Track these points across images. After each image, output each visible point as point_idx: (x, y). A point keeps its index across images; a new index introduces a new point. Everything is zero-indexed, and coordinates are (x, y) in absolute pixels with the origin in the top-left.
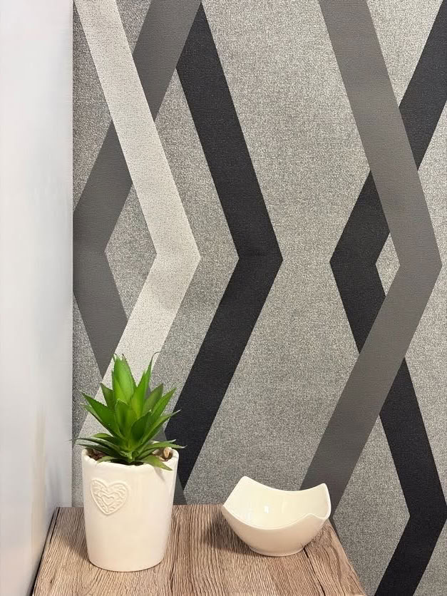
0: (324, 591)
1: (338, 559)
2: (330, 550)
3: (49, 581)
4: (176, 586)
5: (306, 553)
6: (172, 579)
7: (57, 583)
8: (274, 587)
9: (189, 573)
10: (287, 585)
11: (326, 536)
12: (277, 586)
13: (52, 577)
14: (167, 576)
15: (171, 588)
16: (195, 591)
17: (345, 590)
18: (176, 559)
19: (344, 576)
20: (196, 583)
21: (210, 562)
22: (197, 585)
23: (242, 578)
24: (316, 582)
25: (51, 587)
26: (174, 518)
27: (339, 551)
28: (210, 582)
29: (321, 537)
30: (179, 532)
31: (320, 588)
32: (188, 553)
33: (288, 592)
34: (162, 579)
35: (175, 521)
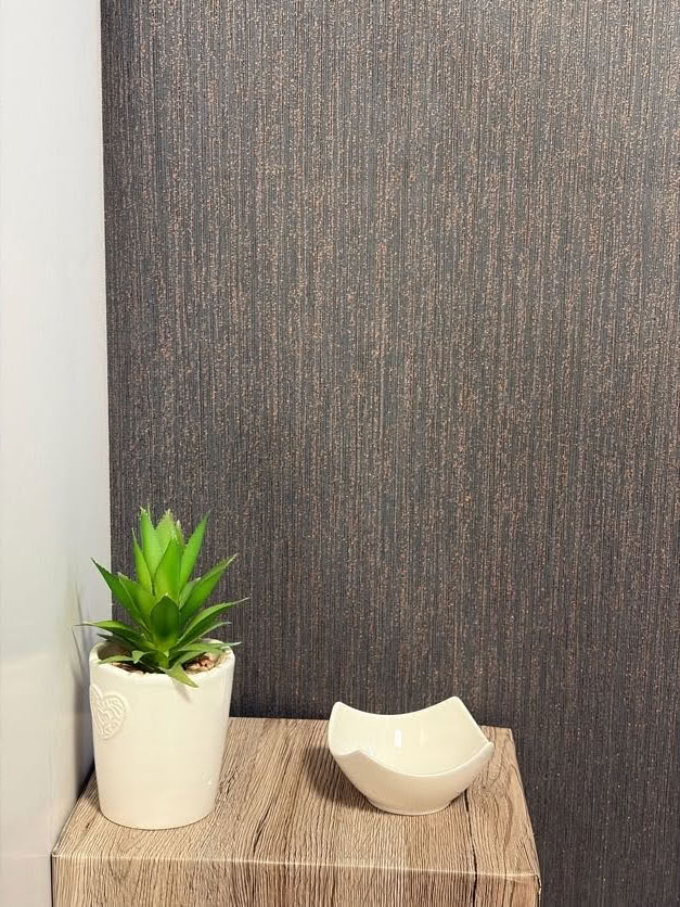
0: (476, 864)
1: (511, 818)
2: (503, 803)
3: (86, 824)
4: (262, 843)
5: (466, 803)
6: (259, 831)
7: (95, 829)
8: (405, 853)
9: (288, 822)
10: (424, 851)
11: (503, 779)
12: (409, 850)
13: (91, 817)
14: (254, 827)
15: (255, 845)
16: (287, 852)
17: (508, 865)
18: (274, 800)
19: (514, 842)
20: (293, 840)
21: (322, 809)
22: (292, 843)
23: (363, 837)
24: (469, 849)
25: (85, 833)
26: (287, 740)
27: (516, 805)
28: (314, 840)
29: (494, 781)
30: (288, 761)
31: (471, 858)
32: (295, 794)
33: (423, 862)
34: (247, 831)
35: (287, 743)
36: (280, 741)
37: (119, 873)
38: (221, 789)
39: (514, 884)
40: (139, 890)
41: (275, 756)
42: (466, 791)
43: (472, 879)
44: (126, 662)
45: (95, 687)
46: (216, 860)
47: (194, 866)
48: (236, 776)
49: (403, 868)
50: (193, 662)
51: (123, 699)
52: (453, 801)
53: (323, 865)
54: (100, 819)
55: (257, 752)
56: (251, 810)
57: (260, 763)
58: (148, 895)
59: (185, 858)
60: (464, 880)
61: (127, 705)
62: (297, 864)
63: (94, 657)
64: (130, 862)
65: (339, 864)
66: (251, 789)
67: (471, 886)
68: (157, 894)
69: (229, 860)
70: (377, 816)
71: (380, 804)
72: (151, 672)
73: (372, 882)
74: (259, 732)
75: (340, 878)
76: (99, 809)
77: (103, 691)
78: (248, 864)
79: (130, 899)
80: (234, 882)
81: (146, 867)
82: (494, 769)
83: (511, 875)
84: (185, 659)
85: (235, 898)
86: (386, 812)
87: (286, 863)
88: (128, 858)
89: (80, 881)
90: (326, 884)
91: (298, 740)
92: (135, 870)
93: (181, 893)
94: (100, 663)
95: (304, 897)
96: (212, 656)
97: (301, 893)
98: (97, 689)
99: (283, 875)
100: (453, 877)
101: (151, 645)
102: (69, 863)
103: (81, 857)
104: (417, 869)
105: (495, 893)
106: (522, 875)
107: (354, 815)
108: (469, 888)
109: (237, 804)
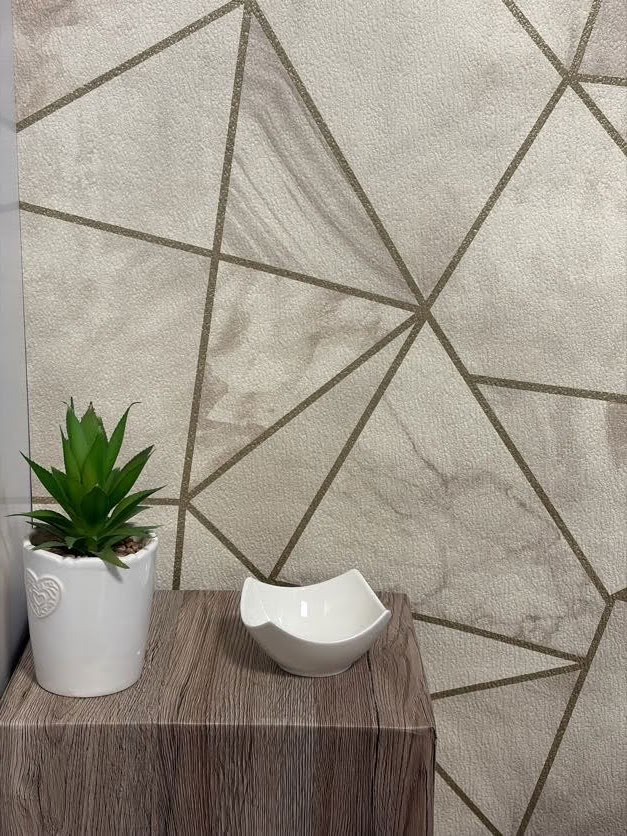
0: (378, 719)
1: (408, 675)
2: (401, 662)
3: (22, 694)
4: (185, 706)
5: (369, 664)
6: (182, 695)
7: (31, 698)
8: (315, 711)
9: (207, 689)
10: (332, 709)
11: (401, 640)
12: (318, 708)
13: (27, 687)
14: (177, 692)
15: (179, 708)
16: (208, 713)
17: (407, 719)
18: (195, 666)
19: (412, 699)
20: (213, 701)
21: (238, 674)
22: (213, 708)
23: (276, 697)
24: (372, 705)
25: (21, 703)
26: (205, 610)
27: (413, 663)
28: (232, 702)
29: (393, 642)
30: (207, 629)
31: (374, 715)
32: (213, 659)
33: (331, 719)
34: (170, 695)
35: (205, 613)
36: (199, 611)
37: (53, 738)
38: (146, 657)
39: (413, 736)
40: (73, 751)
41: (195, 626)
42: (368, 652)
43: (375, 732)
44: (58, 547)
45: (30, 570)
46: (144, 723)
47: (123, 728)
48: (159, 645)
49: (313, 724)
50: (119, 544)
51: (57, 580)
52: (356, 662)
53: (241, 724)
54: (35, 689)
55: (178, 622)
56: (173, 677)
57: (181, 632)
58: (82, 756)
59: (114, 722)
60: (367, 733)
61: (61, 585)
62: (217, 724)
63: (27, 543)
64: (64, 727)
65: (255, 723)
66: (173, 657)
67: (374, 739)
68: (90, 756)
69: (155, 722)
70: (288, 679)
71: (291, 669)
72: (82, 556)
73: (285, 738)
74: (180, 602)
75: (257, 735)
76: (34, 679)
77: (38, 575)
78: (172, 726)
79: (64, 761)
80: (160, 741)
81: (80, 730)
82: (393, 631)
83: (409, 728)
84: (113, 541)
85: (162, 756)
86: (295, 676)
87: (208, 723)
88: (61, 723)
89: (18, 746)
90: (244, 741)
91: (215, 609)
92: (69, 733)
93: (113, 753)
94: (35, 549)
95: (224, 753)
96: (135, 539)
97: (221, 749)
98: (33, 573)
99: (204, 733)
100: (357, 730)
101: (81, 531)
102: (7, 730)
103: (19, 724)
104: (327, 725)
105: (396, 745)
106: (421, 727)
107: (268, 678)
108: (372, 741)
109: (161, 669)
